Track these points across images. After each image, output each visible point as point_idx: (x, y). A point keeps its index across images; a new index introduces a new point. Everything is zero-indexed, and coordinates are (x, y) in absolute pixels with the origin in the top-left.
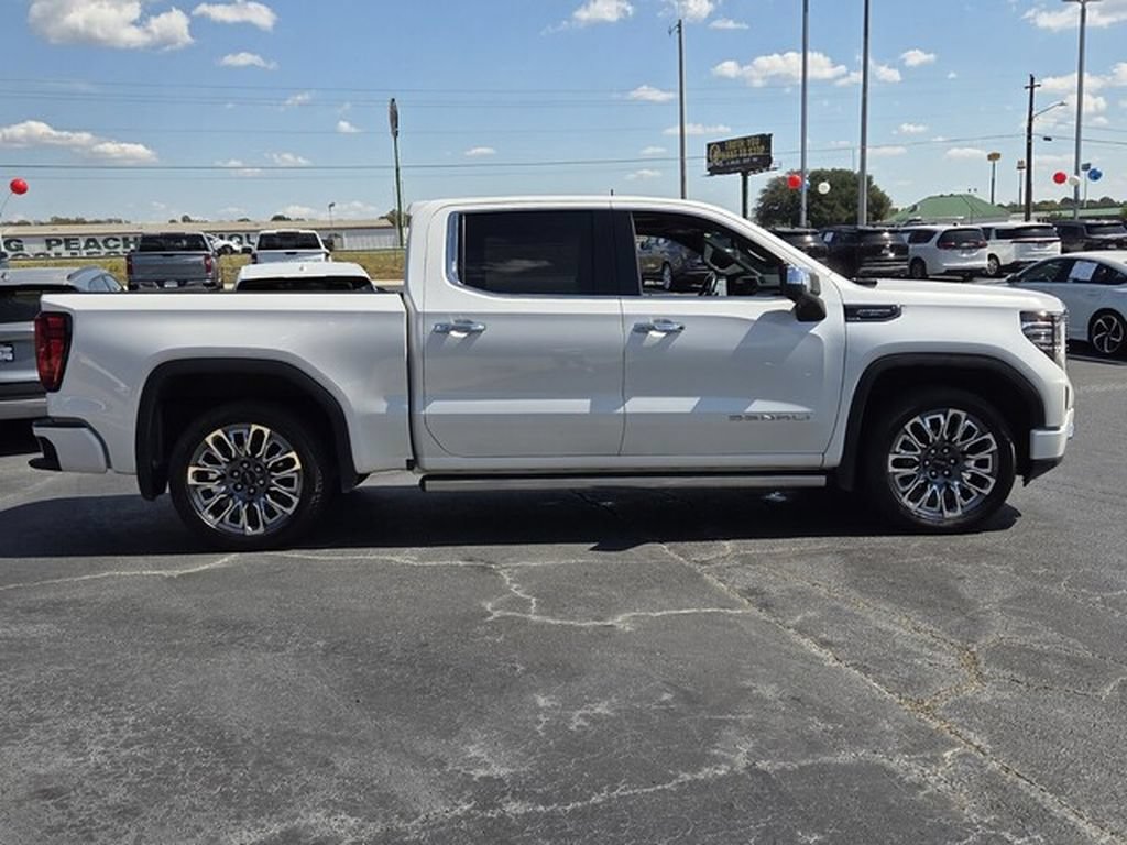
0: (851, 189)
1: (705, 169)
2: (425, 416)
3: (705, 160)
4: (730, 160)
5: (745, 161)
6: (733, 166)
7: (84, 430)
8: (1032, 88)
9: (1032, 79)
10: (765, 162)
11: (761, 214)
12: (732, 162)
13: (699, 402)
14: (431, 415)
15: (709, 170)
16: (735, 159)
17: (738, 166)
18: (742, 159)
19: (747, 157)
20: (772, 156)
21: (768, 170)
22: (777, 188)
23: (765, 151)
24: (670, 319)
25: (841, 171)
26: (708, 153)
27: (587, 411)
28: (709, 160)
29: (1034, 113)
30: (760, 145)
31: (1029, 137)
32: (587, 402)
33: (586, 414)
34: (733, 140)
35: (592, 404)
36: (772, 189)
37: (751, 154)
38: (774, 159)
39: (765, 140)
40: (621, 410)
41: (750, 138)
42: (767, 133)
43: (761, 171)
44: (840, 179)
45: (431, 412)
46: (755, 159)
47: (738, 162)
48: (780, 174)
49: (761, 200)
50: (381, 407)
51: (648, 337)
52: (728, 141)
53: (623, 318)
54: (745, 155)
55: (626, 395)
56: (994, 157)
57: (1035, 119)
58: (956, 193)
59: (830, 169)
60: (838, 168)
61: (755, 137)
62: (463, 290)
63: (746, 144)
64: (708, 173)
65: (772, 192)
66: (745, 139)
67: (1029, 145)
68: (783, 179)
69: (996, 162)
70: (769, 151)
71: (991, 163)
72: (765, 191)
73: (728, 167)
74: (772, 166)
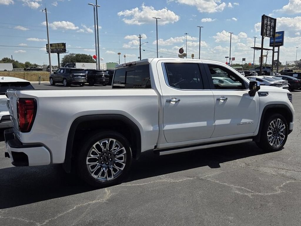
0: (87, 59)
1: (46, 51)
2: (164, 130)
3: (46, 49)
4: (54, 49)
5: (58, 50)
6: (55, 51)
7: (43, 147)
8: (140, 38)
9: (140, 36)
10: (64, 51)
11: (63, 65)
12: (54, 50)
13: (231, 120)
14: (165, 130)
15: (47, 51)
16: (55, 49)
17: (56, 51)
18: (57, 49)
19: (59, 49)
20: (66, 49)
21: (65, 53)
22: (67, 58)
23: (64, 47)
24: (224, 96)
25: (84, 55)
26: (47, 47)
27: (206, 125)
28: (47, 49)
29: (141, 44)
30: (62, 46)
31: (140, 50)
32: (206, 122)
33: (206, 126)
34: (54, 44)
35: (207, 123)
36: (65, 58)
37: (60, 48)
38: (67, 50)
39: (64, 45)
40: (214, 124)
41: (59, 43)
42: (64, 43)
43: (63, 53)
44: (84, 56)
45: (166, 129)
46: (61, 50)
47: (56, 50)
48: (68, 54)
49: (62, 61)
50: (151, 128)
51: (220, 102)
52: (53, 44)
53: (214, 96)
54: (58, 48)
55: (215, 119)
56: (119, 54)
57: (141, 45)
58: (113, 62)
59: (81, 54)
60: (83, 54)
61: (61, 43)
62: (170, 88)
63: (58, 45)
64: (47, 52)
65: (66, 59)
66: (58, 44)
67: (140, 52)
68: (68, 55)
69: (120, 55)
70: (65, 47)
71: (118, 55)
72: (63, 59)
73: (53, 51)
74: (66, 52)
